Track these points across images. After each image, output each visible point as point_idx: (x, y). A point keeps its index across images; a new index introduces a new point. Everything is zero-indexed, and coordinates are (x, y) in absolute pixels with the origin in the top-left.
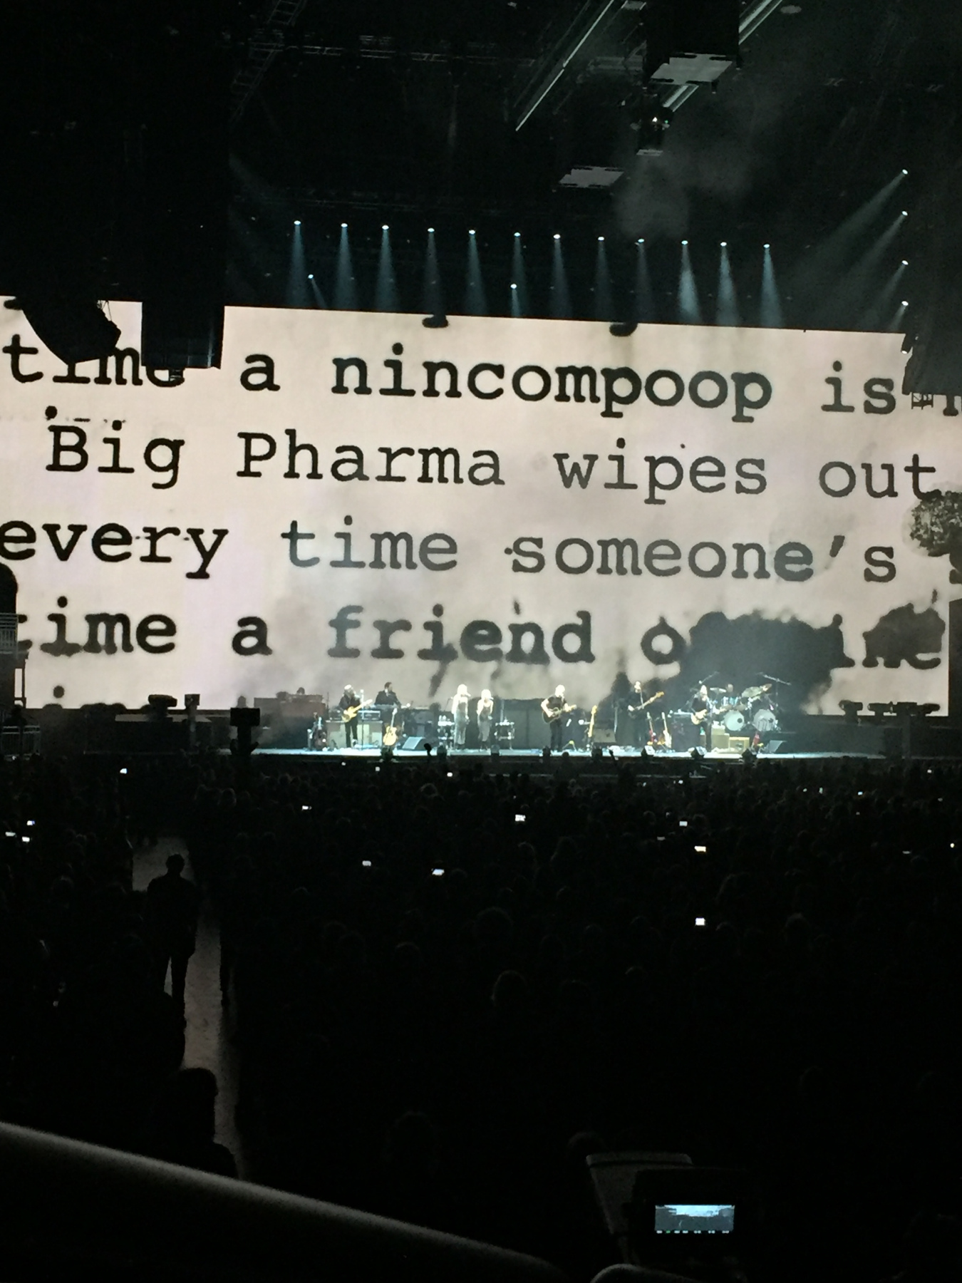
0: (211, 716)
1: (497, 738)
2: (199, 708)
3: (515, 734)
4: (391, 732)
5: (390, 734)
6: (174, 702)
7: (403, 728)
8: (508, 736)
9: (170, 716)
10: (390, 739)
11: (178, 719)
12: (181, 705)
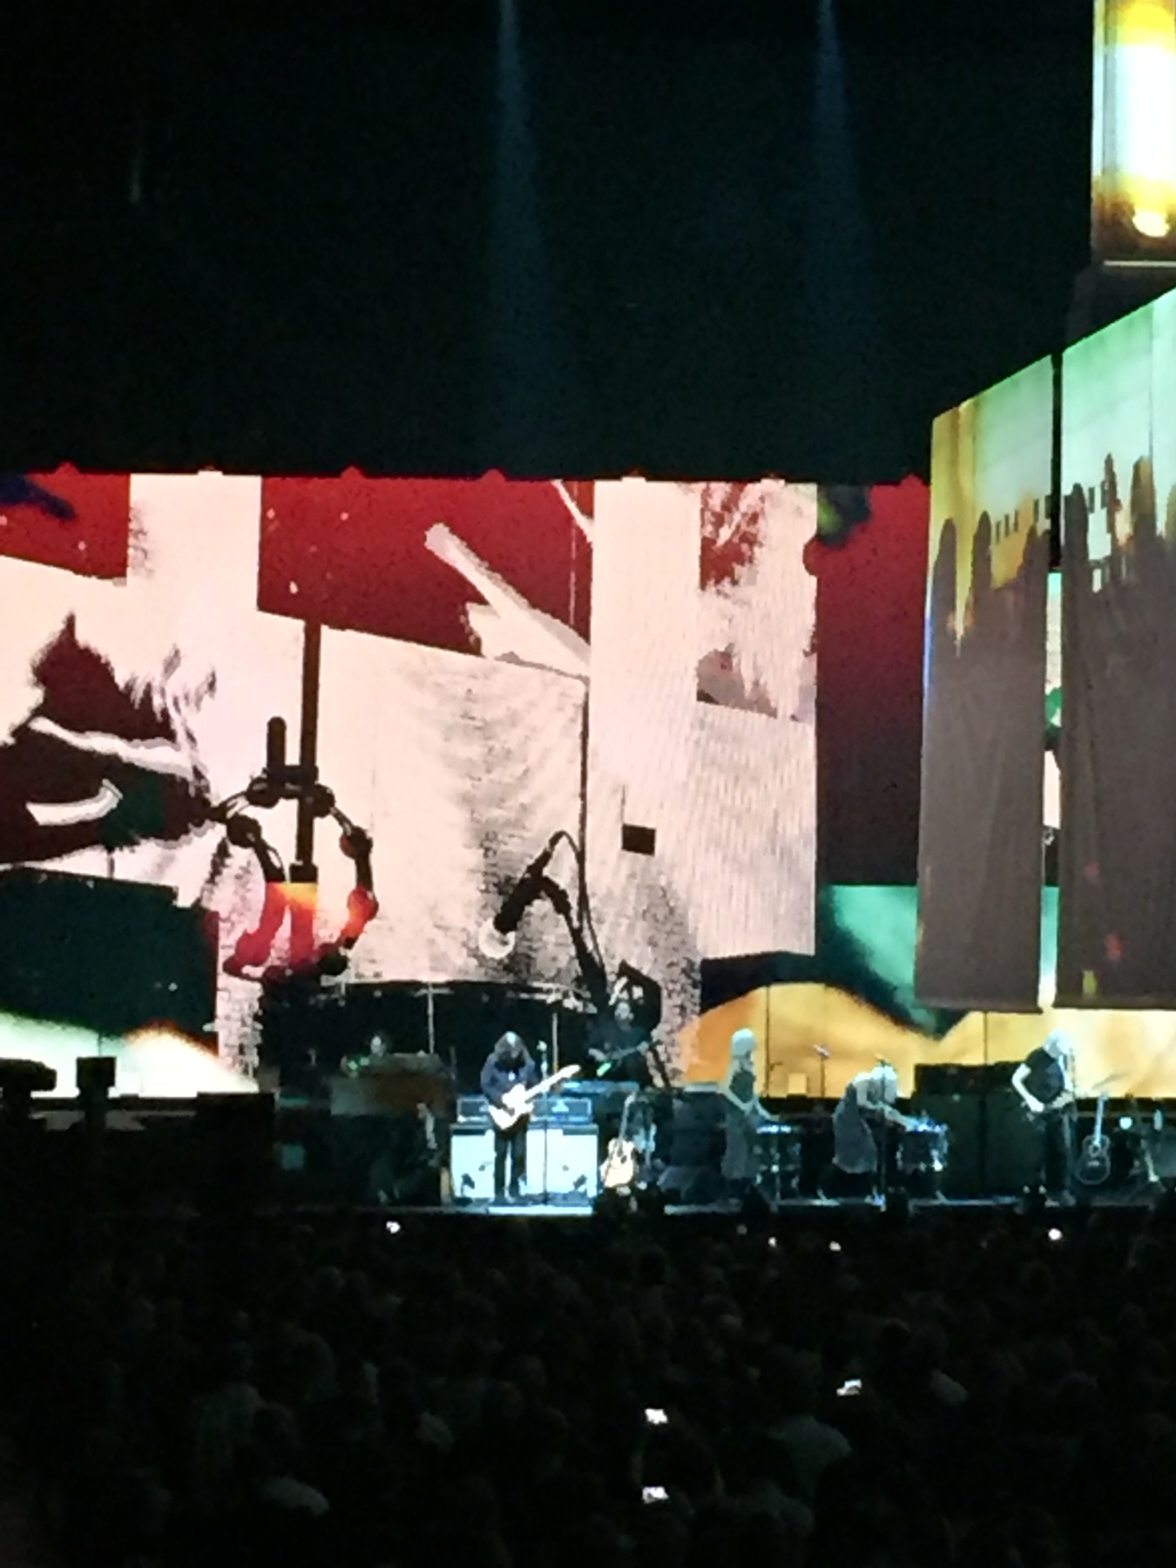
0: (145, 1113)
1: (900, 1163)
2: (114, 1093)
3: (950, 1158)
4: (620, 1152)
5: (616, 1160)
6: (46, 1078)
7: (652, 1145)
8: (931, 1161)
9: (37, 1116)
10: (620, 1173)
11: (60, 1121)
12: (67, 1087)
